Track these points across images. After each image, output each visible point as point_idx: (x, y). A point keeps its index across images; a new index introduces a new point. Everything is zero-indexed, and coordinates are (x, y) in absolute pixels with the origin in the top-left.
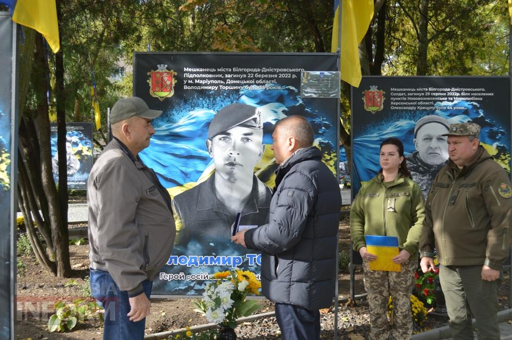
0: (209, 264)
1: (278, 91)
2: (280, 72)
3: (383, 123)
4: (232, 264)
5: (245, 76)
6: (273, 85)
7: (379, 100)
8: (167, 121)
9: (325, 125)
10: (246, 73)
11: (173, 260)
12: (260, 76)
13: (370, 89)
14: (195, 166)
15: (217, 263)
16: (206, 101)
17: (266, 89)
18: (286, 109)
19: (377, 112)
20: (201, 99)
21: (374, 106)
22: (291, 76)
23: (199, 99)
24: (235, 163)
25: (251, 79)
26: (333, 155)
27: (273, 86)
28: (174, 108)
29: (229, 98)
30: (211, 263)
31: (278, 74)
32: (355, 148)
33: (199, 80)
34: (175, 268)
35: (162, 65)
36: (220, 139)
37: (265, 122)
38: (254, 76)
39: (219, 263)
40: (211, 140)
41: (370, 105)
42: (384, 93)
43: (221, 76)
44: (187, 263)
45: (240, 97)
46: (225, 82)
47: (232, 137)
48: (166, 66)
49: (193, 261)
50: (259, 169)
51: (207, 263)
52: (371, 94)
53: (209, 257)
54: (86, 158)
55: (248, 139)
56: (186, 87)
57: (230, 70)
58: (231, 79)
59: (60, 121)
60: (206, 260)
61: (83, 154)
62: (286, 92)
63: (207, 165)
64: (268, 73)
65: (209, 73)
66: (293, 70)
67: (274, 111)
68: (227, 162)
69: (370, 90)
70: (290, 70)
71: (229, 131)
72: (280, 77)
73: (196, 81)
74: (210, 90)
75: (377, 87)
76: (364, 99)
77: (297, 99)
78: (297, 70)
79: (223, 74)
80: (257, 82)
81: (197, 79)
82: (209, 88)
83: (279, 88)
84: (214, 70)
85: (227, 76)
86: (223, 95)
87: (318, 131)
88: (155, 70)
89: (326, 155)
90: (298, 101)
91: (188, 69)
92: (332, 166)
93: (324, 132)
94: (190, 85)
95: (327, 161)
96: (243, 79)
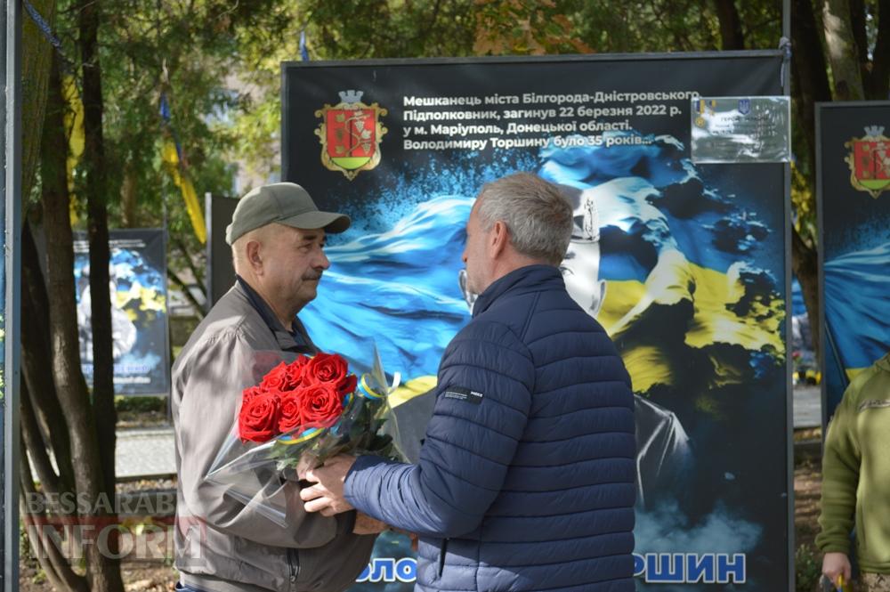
1: (637, 148)
2: (639, 102)
5: (552, 113)
6: (622, 134)
7: (888, 161)
8: (365, 229)
9: (755, 231)
10: (555, 106)
11: (383, 568)
12: (589, 112)
13: (865, 134)
16: (458, 178)
17: (604, 144)
18: (656, 193)
19: (885, 193)
20: (446, 172)
21: (875, 178)
22: (668, 111)
23: (440, 173)
25: (568, 120)
26: (774, 304)
27: (622, 137)
28: (379, 197)
29: (515, 168)
31: (634, 106)
32: (830, 285)
33: (440, 127)
34: (388, 588)
35: (351, 93)
37: (604, 225)
38: (575, 112)
41: (865, 174)
43: (493, 115)
45: (540, 166)
46: (505, 128)
52: (867, 148)
54: (150, 317)
56: (408, 145)
57: (516, 100)
58: (518, 121)
59: (95, 230)
61: (143, 308)
62: (655, 151)
64: (609, 105)
65: (465, 108)
66: (672, 96)
67: (626, 198)
69: (865, 139)
70: (665, 97)
72: (639, 113)
73: (433, 127)
74: (469, 150)
75: (882, 129)
76: (850, 161)
77: (681, 166)
78: (682, 96)
79: (500, 109)
80: (584, 127)
81: (436, 123)
82: (467, 144)
83: (638, 140)
84: (478, 101)
85: (508, 115)
86: (500, 162)
87: (736, 245)
88: (334, 104)
89: (758, 305)
90: (685, 173)
91: (413, 101)
92: (773, 332)
93: (752, 248)
94: (420, 138)
95: (760, 319)
96: (549, 121)
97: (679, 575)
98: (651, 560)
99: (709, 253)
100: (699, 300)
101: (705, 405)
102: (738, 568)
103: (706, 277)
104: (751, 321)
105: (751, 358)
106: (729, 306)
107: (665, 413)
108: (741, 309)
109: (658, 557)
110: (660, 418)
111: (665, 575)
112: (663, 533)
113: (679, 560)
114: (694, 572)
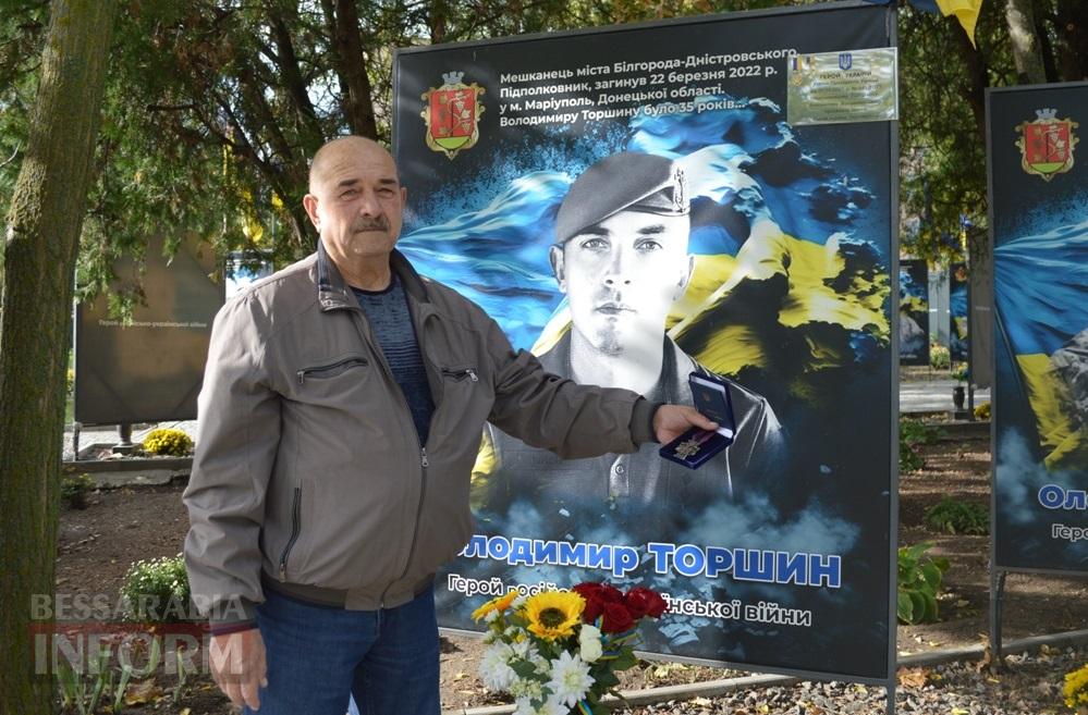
0: (558, 561)
1: (728, 114)
2: (732, 64)
3: (1075, 202)
4: (612, 566)
5: (643, 81)
6: (713, 98)
7: (1061, 144)
8: (463, 208)
9: (857, 198)
10: (646, 74)
11: (477, 544)
12: (680, 78)
13: (1036, 117)
14: (525, 315)
15: (577, 561)
16: (550, 153)
17: (696, 110)
18: (750, 160)
19: (1058, 176)
20: (539, 147)
21: (1047, 162)
22: (763, 71)
23: (533, 149)
24: (618, 305)
25: (658, 87)
26: (878, 279)
27: (714, 102)
28: (477, 174)
29: (605, 140)
30: (564, 560)
31: (727, 68)
32: (998, 269)
33: (534, 102)
34: (482, 564)
35: (453, 74)
36: (584, 246)
37: (695, 196)
38: (666, 79)
39: (582, 562)
40: (562, 248)
42: (1076, 125)
43: (584, 87)
44: (508, 555)
45: (630, 137)
46: (596, 100)
47: (612, 238)
48: (461, 74)
49: (521, 551)
50: (679, 321)
51: (553, 558)
53: (558, 545)
55: (652, 244)
56: (504, 122)
57: (607, 70)
58: (609, 92)
60: (551, 550)
62: (749, 115)
63: (552, 311)
64: (701, 69)
65: (559, 82)
66: (768, 55)
67: (718, 167)
68: (600, 304)
69: (1036, 122)
70: (760, 56)
71: (605, 225)
72: (732, 76)
73: (527, 103)
74: (561, 124)
76: (1021, 145)
77: (777, 129)
78: (778, 54)
79: (591, 80)
80: (675, 94)
81: (530, 99)
82: (559, 118)
83: (731, 104)
84: (570, 74)
85: (599, 85)
86: (590, 134)
87: (836, 213)
88: (438, 87)
89: (859, 280)
90: (781, 137)
91: (509, 78)
92: (876, 310)
93: (853, 217)
94: (515, 115)
95: (862, 295)
96: (640, 89)
97: (768, 574)
98: (740, 555)
99: (806, 223)
100: (795, 274)
101: (799, 390)
102: (832, 571)
103: (802, 250)
104: (851, 298)
105: (852, 339)
106: (827, 282)
107: (756, 398)
108: (840, 285)
109: (747, 552)
110: (750, 404)
111: (754, 573)
112: (753, 528)
113: (768, 557)
114: (784, 572)
